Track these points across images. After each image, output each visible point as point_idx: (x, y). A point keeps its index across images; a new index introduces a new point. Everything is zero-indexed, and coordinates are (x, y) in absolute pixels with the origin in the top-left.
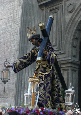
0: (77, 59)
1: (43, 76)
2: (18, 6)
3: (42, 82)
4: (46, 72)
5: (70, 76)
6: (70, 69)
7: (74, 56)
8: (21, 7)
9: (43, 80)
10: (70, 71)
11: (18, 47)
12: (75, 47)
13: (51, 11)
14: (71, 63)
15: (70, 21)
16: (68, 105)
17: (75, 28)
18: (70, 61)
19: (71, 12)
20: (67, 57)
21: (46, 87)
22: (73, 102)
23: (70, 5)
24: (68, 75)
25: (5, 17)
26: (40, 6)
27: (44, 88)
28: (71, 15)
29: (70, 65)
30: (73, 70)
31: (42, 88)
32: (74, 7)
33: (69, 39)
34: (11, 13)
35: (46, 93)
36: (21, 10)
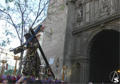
0: (89, 58)
1: (29, 57)
2: (63, 34)
3: (28, 60)
4: (32, 54)
5: (86, 65)
6: (86, 62)
7: (88, 56)
8: (65, 34)
9: (29, 59)
10: (86, 63)
11: (63, 51)
12: (88, 52)
13: (77, 36)
14: (87, 59)
15: (86, 41)
16: (41, 75)
17: (88, 44)
18: (86, 59)
19: (86, 37)
20: (85, 57)
21: (31, 63)
22: (43, 72)
23: (86, 34)
24: (85, 65)
25: (58, 38)
26: (73, 34)
27: (29, 64)
28: (86, 38)
29: (86, 60)
30: (87, 63)
31: (28, 64)
32: (88, 35)
33: (85, 49)
34: (60, 37)
35: (30, 67)
36: (65, 36)
